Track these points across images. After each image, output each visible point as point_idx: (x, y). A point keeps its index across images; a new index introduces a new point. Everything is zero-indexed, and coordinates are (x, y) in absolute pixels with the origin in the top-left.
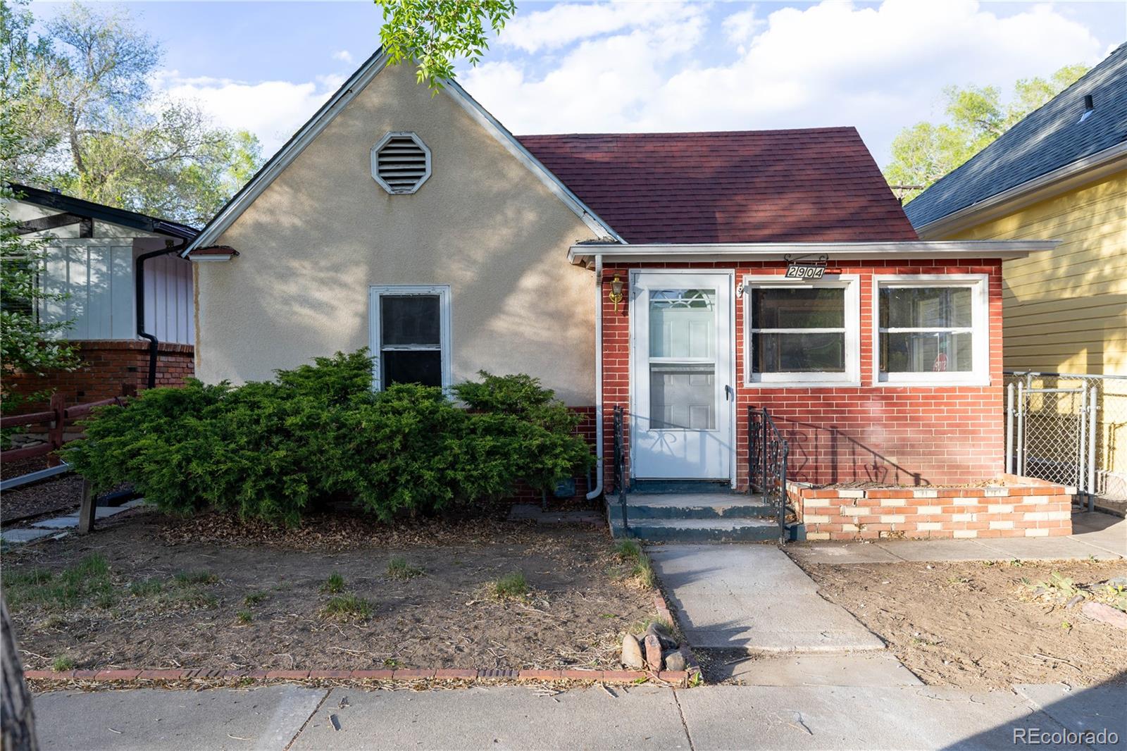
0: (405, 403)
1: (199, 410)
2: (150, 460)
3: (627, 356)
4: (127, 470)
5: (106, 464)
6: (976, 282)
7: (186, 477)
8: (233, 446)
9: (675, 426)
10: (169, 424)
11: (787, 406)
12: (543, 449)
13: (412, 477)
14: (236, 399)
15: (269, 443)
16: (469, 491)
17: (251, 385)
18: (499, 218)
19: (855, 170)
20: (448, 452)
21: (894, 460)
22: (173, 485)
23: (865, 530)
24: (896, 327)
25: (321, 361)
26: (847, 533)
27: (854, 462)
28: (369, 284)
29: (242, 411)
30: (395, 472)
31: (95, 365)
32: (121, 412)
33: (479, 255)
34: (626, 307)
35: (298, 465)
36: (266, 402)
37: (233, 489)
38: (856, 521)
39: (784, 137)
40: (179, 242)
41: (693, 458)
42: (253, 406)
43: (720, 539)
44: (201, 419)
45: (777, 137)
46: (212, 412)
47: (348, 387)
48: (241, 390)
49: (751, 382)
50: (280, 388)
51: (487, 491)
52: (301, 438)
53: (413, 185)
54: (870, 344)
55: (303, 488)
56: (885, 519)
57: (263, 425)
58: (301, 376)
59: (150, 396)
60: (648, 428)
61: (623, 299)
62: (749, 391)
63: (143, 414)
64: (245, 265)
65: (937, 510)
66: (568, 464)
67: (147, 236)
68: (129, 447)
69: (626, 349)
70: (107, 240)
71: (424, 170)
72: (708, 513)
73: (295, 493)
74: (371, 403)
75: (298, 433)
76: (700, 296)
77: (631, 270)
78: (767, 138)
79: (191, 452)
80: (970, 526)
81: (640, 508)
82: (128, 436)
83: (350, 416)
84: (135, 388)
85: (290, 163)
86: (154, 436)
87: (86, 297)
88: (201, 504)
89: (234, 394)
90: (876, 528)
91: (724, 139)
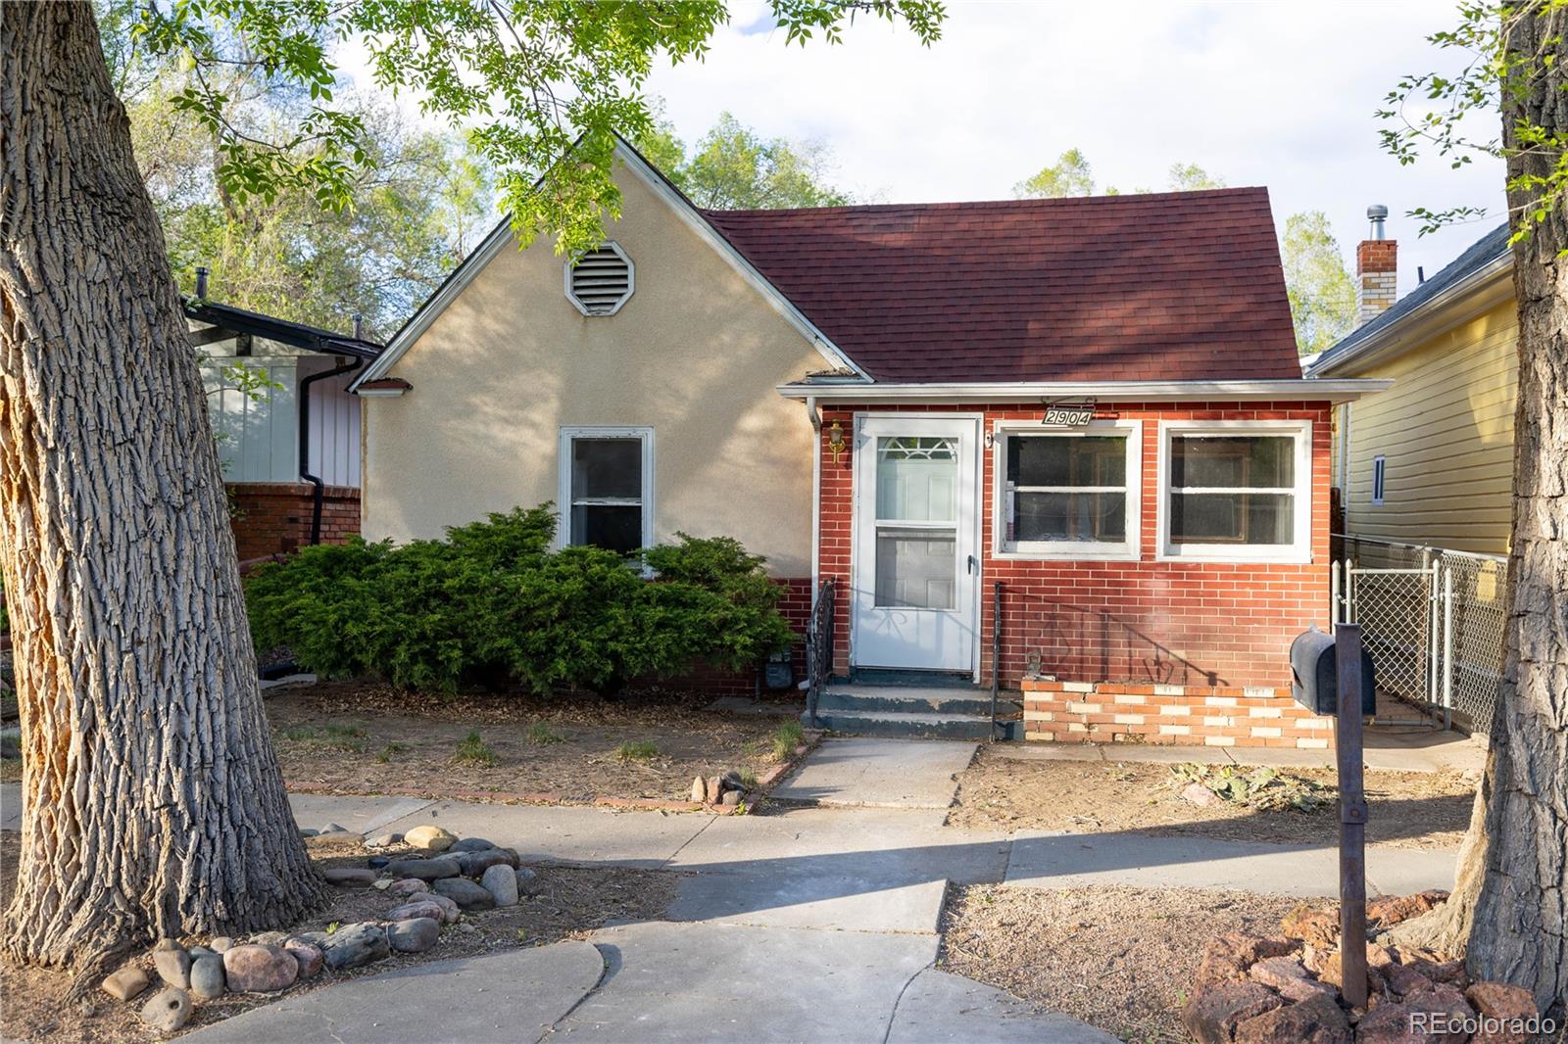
0: (575, 568)
1: (359, 571)
2: (308, 619)
3: (849, 517)
4: (286, 630)
5: (266, 624)
6: (1299, 430)
7: (342, 638)
8: (389, 608)
9: (909, 605)
10: (328, 584)
11: (1047, 582)
12: (724, 624)
13: (571, 648)
14: (397, 559)
15: (426, 607)
16: (631, 664)
17: (419, 544)
18: (714, 343)
19: (1244, 255)
20: (612, 622)
21: (1182, 654)
22: (329, 646)
23: (1096, 730)
24: (1193, 485)
25: (496, 518)
26: (1075, 734)
27: (1130, 656)
28: (561, 422)
29: (402, 572)
30: (552, 641)
31: (251, 513)
32: (280, 570)
33: (691, 389)
34: (849, 458)
35: (454, 631)
36: (426, 562)
37: (387, 652)
38: (1084, 720)
39: (1158, 205)
40: (350, 360)
41: (927, 642)
42: (414, 566)
43: (923, 734)
44: (359, 578)
45: (1148, 205)
46: (372, 572)
47: (518, 548)
48: (407, 547)
49: (1002, 552)
50: (448, 547)
51: (652, 666)
52: (460, 603)
53: (614, 304)
54: (1154, 508)
55: (456, 653)
56: (1120, 719)
57: (421, 587)
58: (468, 535)
59: (310, 553)
60: (872, 606)
61: (846, 448)
62: (999, 563)
63: (303, 572)
64: (421, 401)
65: (1184, 711)
66: (749, 641)
67: (313, 353)
68: (287, 607)
69: (849, 508)
70: (267, 359)
71: (626, 286)
72: (922, 707)
73: (449, 659)
74: (538, 566)
75: (457, 597)
76: (943, 446)
77: (855, 413)
78: (1134, 206)
79: (347, 613)
80: (1225, 732)
81: (841, 698)
82: (287, 595)
83: (511, 580)
84: (296, 544)
85: (472, 279)
86: (313, 596)
87: (241, 429)
88: (357, 667)
89: (396, 554)
90: (1110, 729)
91: (1072, 209)
